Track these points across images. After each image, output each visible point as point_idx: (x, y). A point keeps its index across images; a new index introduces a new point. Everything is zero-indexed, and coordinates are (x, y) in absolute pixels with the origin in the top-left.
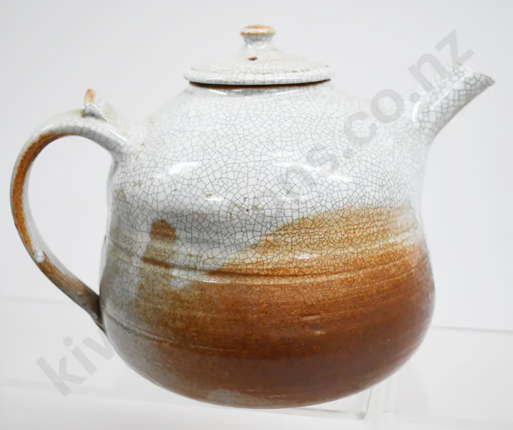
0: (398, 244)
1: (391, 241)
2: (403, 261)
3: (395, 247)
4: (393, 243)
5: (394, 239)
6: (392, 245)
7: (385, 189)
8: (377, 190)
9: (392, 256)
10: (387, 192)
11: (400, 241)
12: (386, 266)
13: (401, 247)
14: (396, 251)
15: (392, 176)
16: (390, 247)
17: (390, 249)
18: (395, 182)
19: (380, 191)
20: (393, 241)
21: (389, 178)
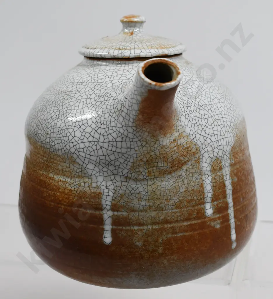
0: (55, 180)
1: (51, 175)
2: (54, 194)
3: (51, 181)
4: (51, 177)
5: (54, 176)
6: (50, 178)
7: (48, 136)
8: (43, 134)
9: (47, 185)
10: (48, 139)
11: (57, 179)
12: (42, 189)
13: (56, 184)
14: (51, 184)
15: (57, 131)
16: (48, 178)
17: (47, 180)
18: (58, 136)
19: (45, 136)
20: (52, 176)
21: (55, 131)
